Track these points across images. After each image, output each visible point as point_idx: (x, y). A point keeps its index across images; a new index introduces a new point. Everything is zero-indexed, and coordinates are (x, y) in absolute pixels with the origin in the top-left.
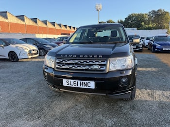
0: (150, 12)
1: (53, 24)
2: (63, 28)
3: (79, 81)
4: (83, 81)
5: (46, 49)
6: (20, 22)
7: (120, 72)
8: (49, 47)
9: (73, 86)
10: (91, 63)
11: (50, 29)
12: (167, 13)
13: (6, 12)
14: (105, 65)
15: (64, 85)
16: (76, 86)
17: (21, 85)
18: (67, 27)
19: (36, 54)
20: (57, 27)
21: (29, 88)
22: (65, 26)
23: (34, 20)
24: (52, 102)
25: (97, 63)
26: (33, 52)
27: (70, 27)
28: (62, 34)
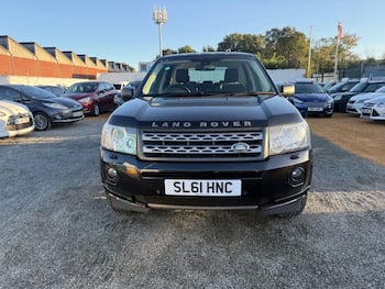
0: (268, 33)
1: (51, 51)
2: (77, 62)
3: (204, 182)
4: (215, 181)
5: (51, 113)
7: (290, 155)
8: (58, 106)
9: (191, 194)
10: (228, 139)
11: (44, 63)
12: (302, 35)
14: (260, 142)
15: (167, 193)
16: (199, 194)
17: (17, 205)
18: (86, 59)
19: (25, 126)
20: (61, 59)
21: (45, 211)
22: (82, 57)
24: (123, 238)
25: (242, 138)
26: (20, 121)
27: (94, 60)
28: (75, 76)
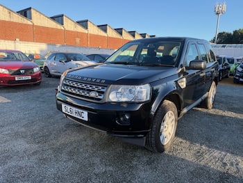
3: (74, 109)
4: (78, 110)
6: (102, 33)
9: (70, 114)
13: (87, 21)
14: (103, 93)
15: (63, 111)
23: (119, 31)
25: (96, 89)
